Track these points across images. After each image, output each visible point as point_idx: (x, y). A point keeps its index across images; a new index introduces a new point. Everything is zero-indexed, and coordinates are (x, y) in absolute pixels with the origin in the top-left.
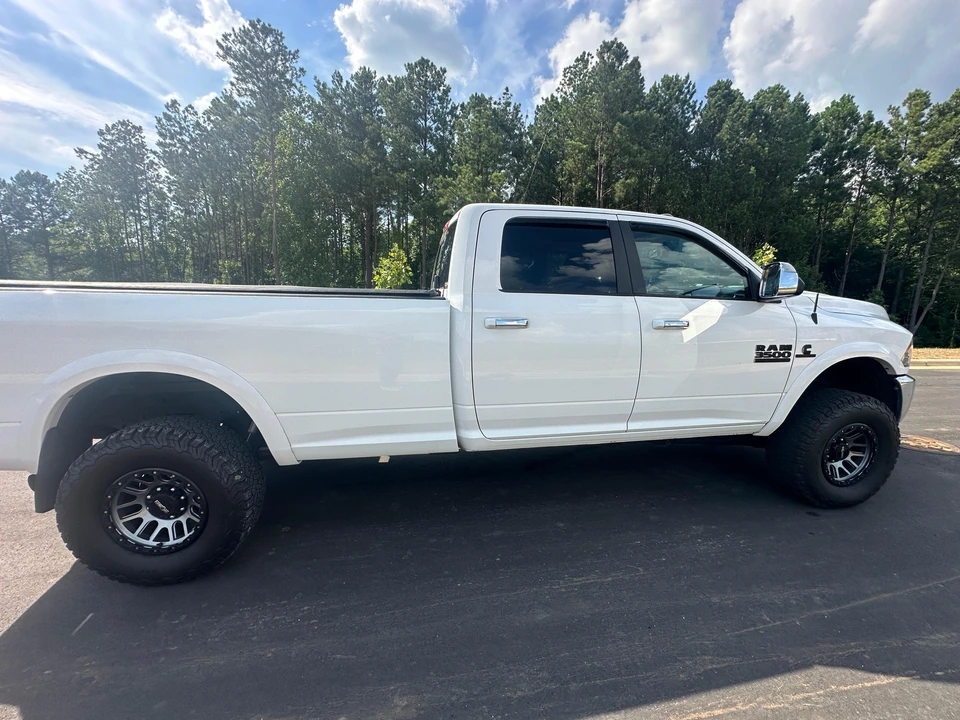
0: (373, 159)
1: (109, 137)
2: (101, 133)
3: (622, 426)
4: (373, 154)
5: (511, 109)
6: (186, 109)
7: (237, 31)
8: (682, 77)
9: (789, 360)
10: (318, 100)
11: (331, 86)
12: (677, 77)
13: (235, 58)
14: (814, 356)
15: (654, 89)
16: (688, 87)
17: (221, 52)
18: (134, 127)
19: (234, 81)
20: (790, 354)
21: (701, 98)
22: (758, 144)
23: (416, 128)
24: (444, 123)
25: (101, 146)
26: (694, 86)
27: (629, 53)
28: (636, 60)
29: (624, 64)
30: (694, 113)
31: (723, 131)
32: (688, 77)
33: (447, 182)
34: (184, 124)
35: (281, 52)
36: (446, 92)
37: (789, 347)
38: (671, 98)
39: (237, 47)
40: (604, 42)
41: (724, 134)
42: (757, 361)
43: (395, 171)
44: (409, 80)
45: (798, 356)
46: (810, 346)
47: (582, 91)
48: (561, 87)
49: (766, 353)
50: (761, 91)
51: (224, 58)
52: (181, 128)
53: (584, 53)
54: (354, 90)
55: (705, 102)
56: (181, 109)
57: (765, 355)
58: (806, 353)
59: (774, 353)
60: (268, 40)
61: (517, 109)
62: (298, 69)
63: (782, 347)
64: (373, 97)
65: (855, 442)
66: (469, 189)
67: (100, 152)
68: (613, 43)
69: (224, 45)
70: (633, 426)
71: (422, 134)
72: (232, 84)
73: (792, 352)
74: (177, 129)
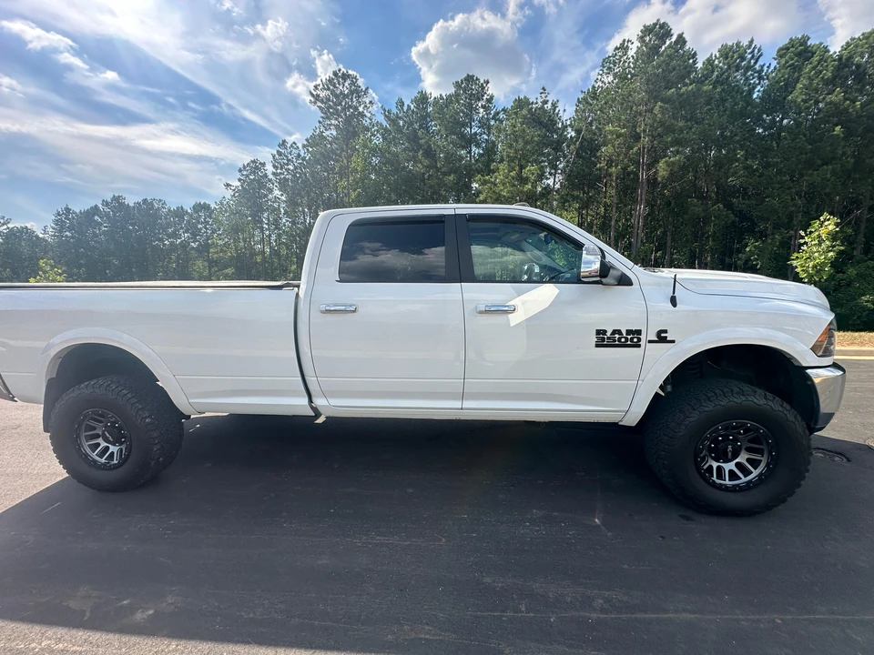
0: (427, 167)
1: (245, 173)
2: (240, 171)
3: (457, 404)
4: (426, 162)
5: (549, 105)
6: (292, 146)
7: (324, 81)
8: (745, 43)
9: (639, 346)
10: (385, 123)
11: (394, 111)
12: (738, 44)
13: (322, 102)
14: (673, 342)
15: (709, 62)
16: (753, 51)
17: (313, 99)
18: (260, 163)
19: (321, 120)
20: (639, 340)
21: (769, 61)
22: (846, 99)
23: (462, 136)
24: (489, 128)
25: (240, 180)
26: (759, 50)
27: (672, 32)
28: (680, 36)
29: (668, 42)
30: (760, 78)
31: (796, 93)
32: (752, 42)
33: (485, 180)
34: (290, 157)
35: (356, 92)
36: (490, 100)
37: (639, 332)
38: (729, 67)
39: (323, 94)
40: (644, 26)
41: (797, 95)
42: (597, 346)
43: (445, 174)
44: (457, 95)
45: (650, 342)
46: (666, 331)
47: (622, 77)
48: (599, 77)
49: (608, 338)
50: (853, 39)
51: (315, 103)
52: (288, 160)
53: (624, 41)
54: (413, 111)
55: (774, 63)
56: (289, 145)
57: (605, 340)
58: (661, 338)
59: (619, 339)
60: (346, 84)
61: (555, 106)
62: (368, 102)
63: (629, 332)
64: (428, 115)
65: (750, 441)
66: (504, 184)
67: (239, 184)
68: (655, 25)
69: (315, 93)
70: (467, 404)
71: (469, 141)
72: (320, 122)
73: (643, 337)
74: (285, 161)
